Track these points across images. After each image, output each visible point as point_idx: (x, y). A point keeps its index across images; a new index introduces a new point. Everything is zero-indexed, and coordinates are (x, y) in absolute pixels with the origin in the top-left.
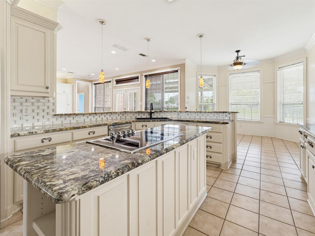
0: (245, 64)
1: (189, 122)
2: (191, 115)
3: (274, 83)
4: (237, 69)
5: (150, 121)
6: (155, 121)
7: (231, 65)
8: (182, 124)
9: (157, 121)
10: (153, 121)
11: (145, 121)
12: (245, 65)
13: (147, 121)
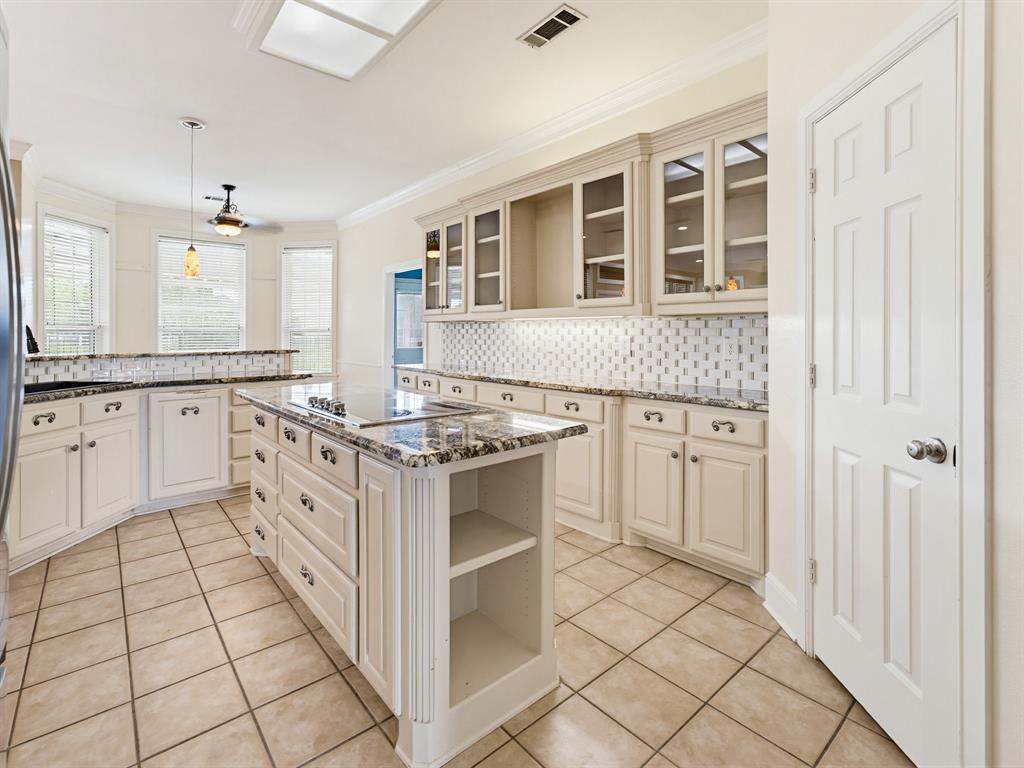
0: (246, 226)
1: (207, 383)
2: (157, 365)
3: (275, 281)
4: (225, 234)
5: (66, 397)
6: (86, 394)
7: (210, 222)
8: (179, 392)
9: (94, 392)
10: (78, 395)
11: (48, 399)
12: (246, 229)
13: (56, 398)
